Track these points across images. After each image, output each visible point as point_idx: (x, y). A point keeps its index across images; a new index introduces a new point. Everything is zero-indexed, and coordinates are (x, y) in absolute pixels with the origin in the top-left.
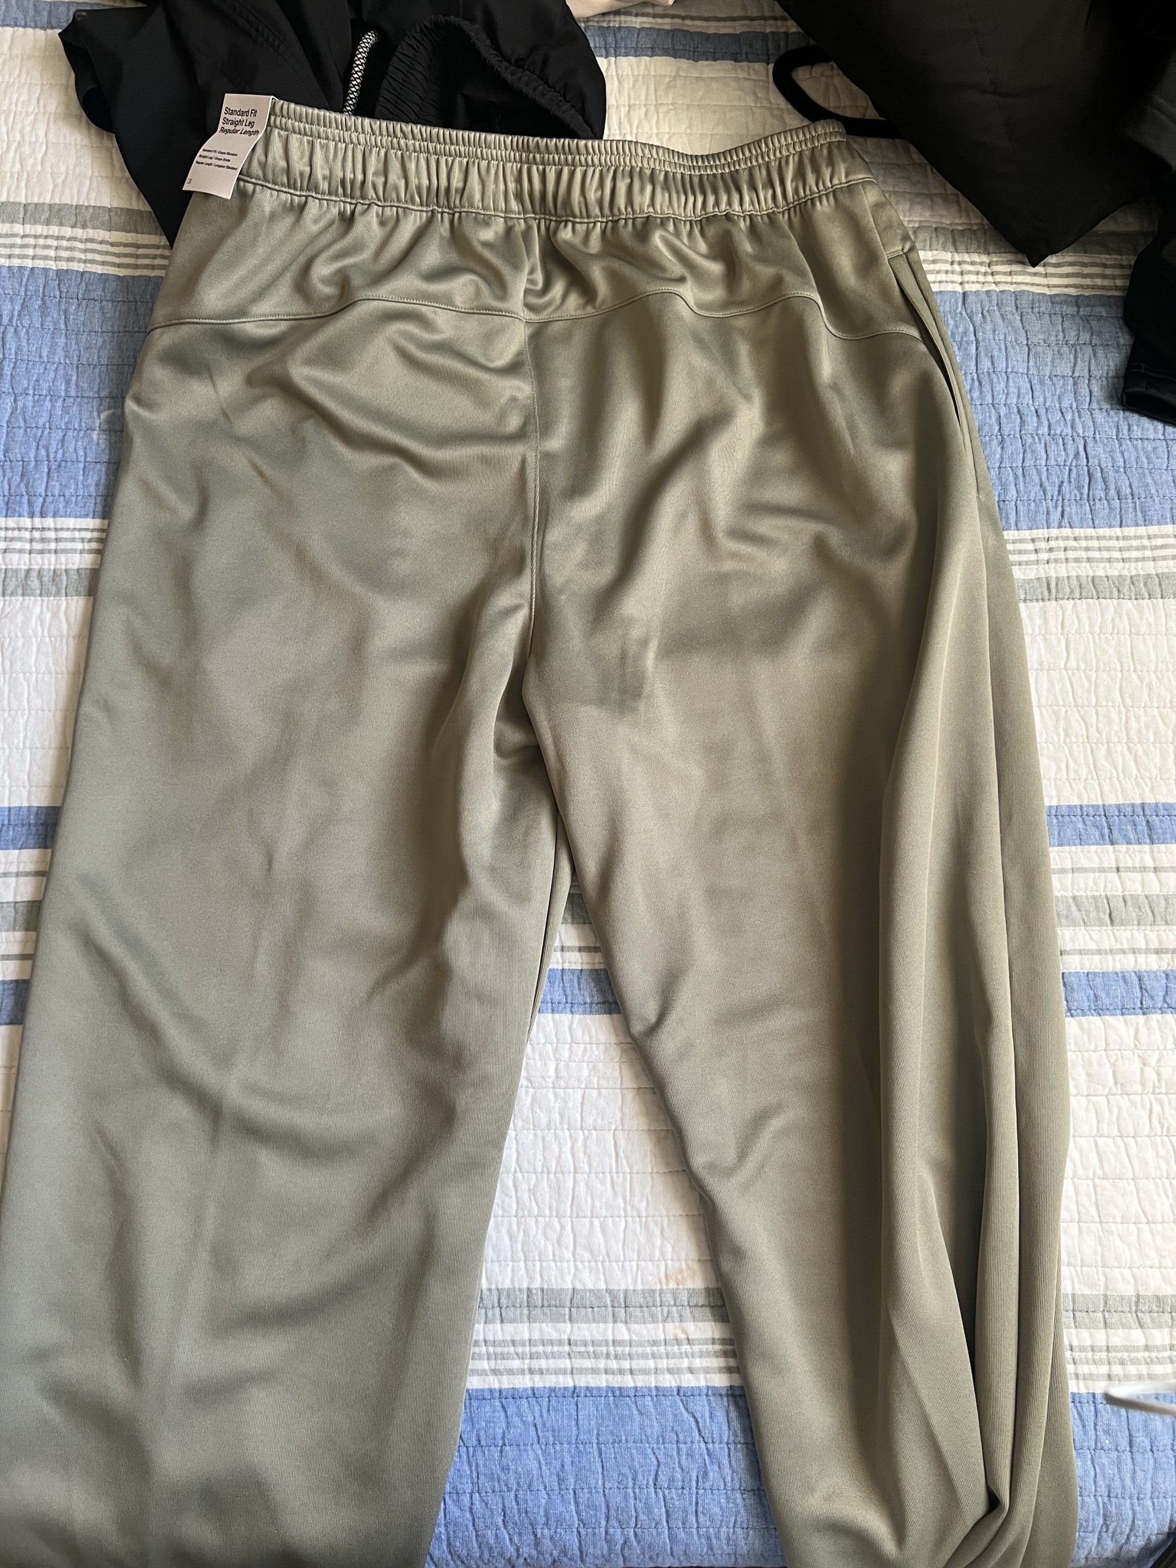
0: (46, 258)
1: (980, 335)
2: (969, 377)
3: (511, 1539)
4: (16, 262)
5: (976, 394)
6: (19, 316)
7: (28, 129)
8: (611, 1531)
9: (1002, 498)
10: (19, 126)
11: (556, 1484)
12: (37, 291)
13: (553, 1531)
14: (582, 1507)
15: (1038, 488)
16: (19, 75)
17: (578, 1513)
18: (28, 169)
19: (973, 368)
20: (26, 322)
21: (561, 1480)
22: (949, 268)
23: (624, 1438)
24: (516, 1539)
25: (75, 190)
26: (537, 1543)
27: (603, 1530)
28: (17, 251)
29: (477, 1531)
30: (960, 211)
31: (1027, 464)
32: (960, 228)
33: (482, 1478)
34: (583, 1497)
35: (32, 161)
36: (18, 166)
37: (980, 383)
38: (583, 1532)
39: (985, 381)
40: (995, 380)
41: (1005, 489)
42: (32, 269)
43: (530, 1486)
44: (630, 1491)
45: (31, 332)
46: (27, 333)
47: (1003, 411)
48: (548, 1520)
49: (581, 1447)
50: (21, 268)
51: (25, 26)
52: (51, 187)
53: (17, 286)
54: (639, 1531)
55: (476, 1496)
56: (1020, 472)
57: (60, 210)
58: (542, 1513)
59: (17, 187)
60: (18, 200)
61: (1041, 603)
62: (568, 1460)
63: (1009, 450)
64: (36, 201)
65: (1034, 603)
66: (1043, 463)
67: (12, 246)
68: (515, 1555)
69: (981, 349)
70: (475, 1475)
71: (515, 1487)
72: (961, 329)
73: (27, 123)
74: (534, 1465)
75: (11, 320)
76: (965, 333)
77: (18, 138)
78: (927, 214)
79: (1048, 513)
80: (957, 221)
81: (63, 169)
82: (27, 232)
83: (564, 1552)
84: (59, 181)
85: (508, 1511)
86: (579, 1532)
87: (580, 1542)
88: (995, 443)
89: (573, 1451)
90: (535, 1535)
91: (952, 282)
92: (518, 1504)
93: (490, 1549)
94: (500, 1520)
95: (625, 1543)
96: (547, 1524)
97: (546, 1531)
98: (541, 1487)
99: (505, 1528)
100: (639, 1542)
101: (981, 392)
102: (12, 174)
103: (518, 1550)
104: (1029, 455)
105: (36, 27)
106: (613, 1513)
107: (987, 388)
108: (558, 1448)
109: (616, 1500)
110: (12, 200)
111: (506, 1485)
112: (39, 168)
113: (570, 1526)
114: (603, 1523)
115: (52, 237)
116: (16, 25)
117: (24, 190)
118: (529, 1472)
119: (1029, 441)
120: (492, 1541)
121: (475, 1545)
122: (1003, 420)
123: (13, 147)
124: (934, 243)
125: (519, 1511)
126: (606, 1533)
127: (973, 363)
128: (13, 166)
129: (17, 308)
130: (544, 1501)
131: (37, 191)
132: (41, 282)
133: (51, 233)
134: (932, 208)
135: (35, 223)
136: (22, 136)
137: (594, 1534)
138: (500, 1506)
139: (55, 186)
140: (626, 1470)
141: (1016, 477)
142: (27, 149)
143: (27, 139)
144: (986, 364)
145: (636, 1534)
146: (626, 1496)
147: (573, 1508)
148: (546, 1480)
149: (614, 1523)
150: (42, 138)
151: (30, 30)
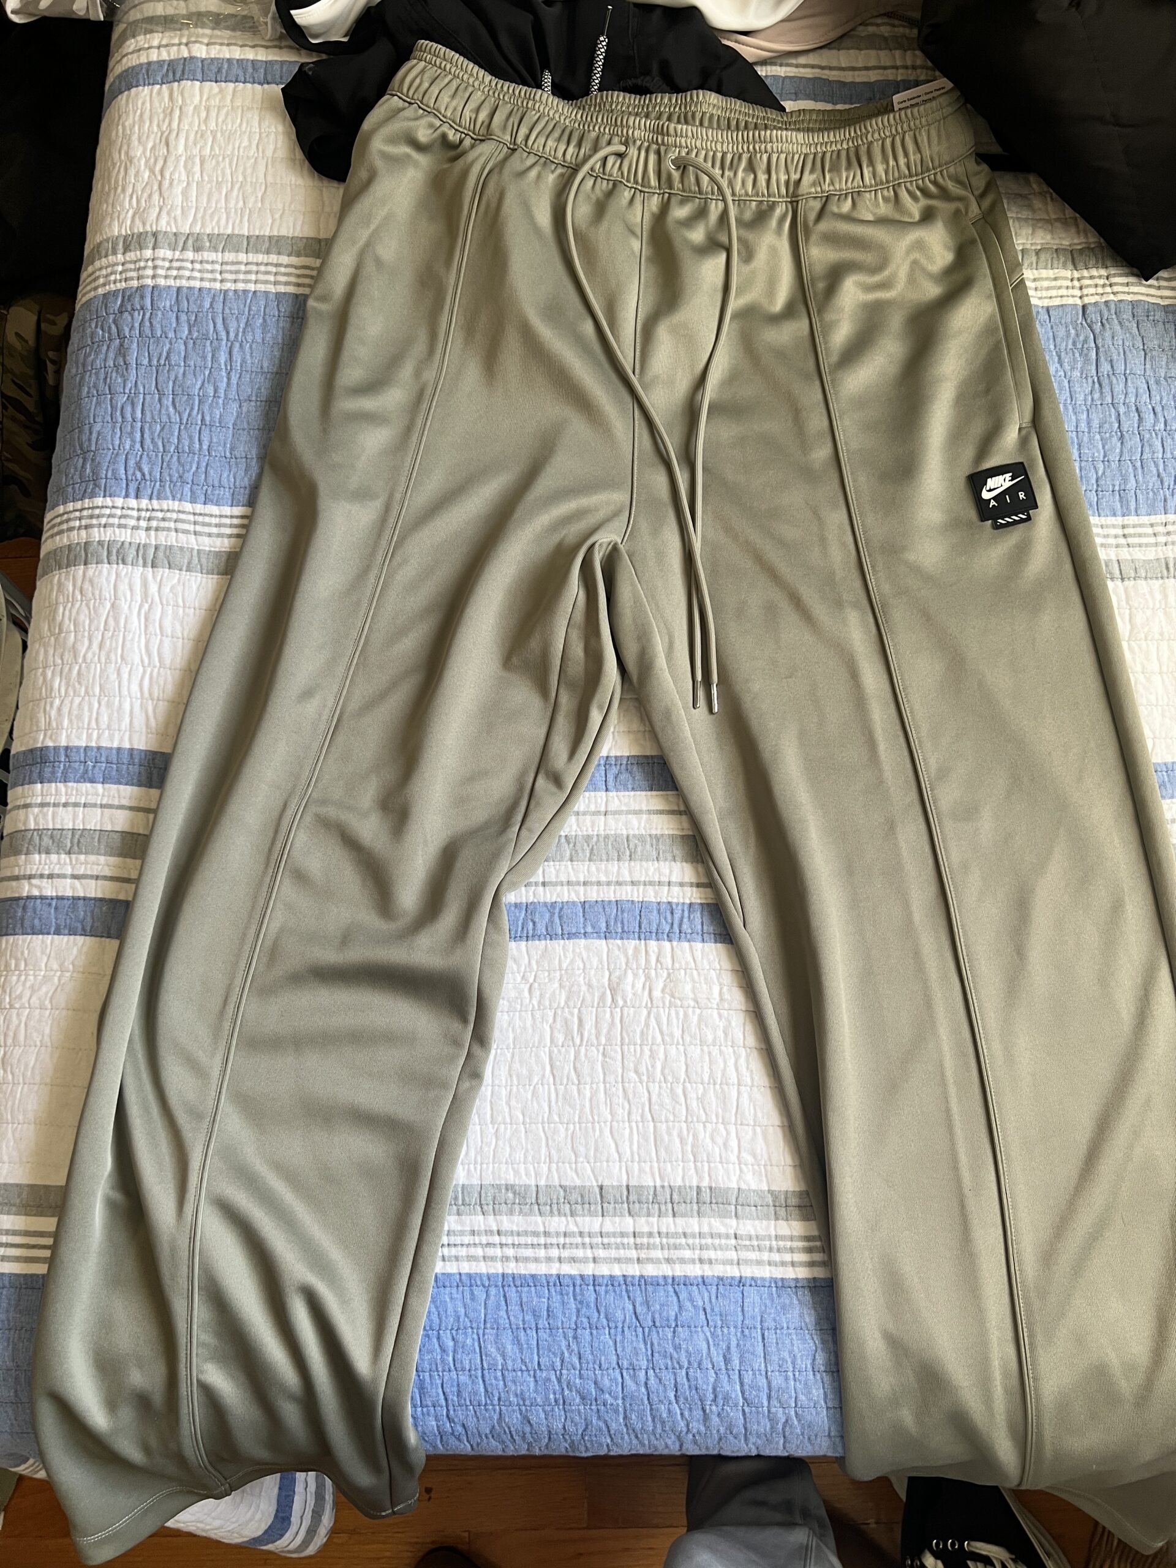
0: (266, 282)
1: (1100, 342)
2: (1090, 380)
3: (682, 1414)
4: (241, 286)
5: (1097, 396)
6: (244, 332)
7: (249, 171)
8: (773, 1410)
9: (1123, 487)
10: (241, 169)
11: (722, 1364)
12: (259, 311)
13: (720, 1408)
14: (746, 1387)
15: (1155, 478)
16: (240, 125)
17: (743, 1393)
18: (250, 206)
19: (1094, 372)
20: (250, 338)
21: (727, 1360)
22: (1069, 284)
23: (785, 1325)
24: (686, 1413)
25: (291, 225)
26: (706, 1418)
27: (765, 1409)
28: (242, 277)
29: (651, 1405)
30: (1078, 232)
31: (1145, 457)
32: (1079, 247)
33: (656, 1355)
34: (748, 1378)
35: (253, 199)
36: (241, 203)
37: (1100, 385)
38: (747, 1409)
39: (1105, 382)
40: (1115, 381)
41: (1125, 480)
42: (255, 292)
43: (700, 1364)
44: (790, 1374)
45: (254, 346)
46: (251, 347)
47: (1122, 410)
48: (716, 1397)
49: (746, 1332)
50: (245, 291)
51: (244, 82)
52: (270, 221)
53: (242, 306)
54: (800, 1411)
55: (651, 1372)
56: (1138, 464)
57: (277, 241)
58: (710, 1389)
59: (241, 221)
60: (241, 233)
61: (1161, 581)
62: (734, 1343)
63: (1128, 444)
64: (257, 233)
65: (1154, 581)
66: (1160, 456)
67: (237, 272)
68: (685, 1429)
69: (1101, 354)
70: (649, 1353)
71: (686, 1365)
72: (1082, 338)
73: (248, 165)
74: (705, 1346)
75: (237, 335)
76: (1085, 341)
77: (241, 179)
78: (1049, 237)
79: (1165, 500)
80: (1076, 241)
81: (280, 206)
82: (250, 260)
83: (730, 1428)
84: (277, 216)
85: (679, 1387)
86: (743, 1411)
87: (745, 1419)
88: (1115, 439)
89: (739, 1334)
90: (704, 1410)
91: (1073, 296)
92: (688, 1380)
93: (663, 1423)
94: (672, 1395)
95: (787, 1421)
96: (715, 1400)
97: (714, 1407)
98: (710, 1366)
99: (677, 1402)
100: (799, 1421)
101: (1101, 393)
102: (236, 210)
103: (688, 1425)
104: (1147, 449)
105: (254, 82)
106: (773, 1393)
107: (1107, 389)
108: (725, 1330)
109: (777, 1380)
110: (236, 232)
111: (678, 1363)
112: (260, 205)
113: (736, 1405)
114: (766, 1404)
115: (271, 264)
116: (237, 81)
117: (246, 224)
118: (700, 1352)
119: (1147, 436)
120: (665, 1415)
121: (650, 1419)
122: (1122, 417)
123: (237, 187)
124: (1055, 262)
125: (690, 1387)
126: (769, 1411)
127: (1094, 367)
128: (237, 203)
129: (242, 325)
130: (712, 1380)
131: (258, 225)
132: (262, 303)
133: (270, 261)
134: (1052, 232)
135: (257, 252)
136: (245, 178)
137: (758, 1412)
138: (673, 1382)
139: (274, 220)
140: (786, 1355)
141: (1135, 469)
142: (249, 189)
143: (249, 180)
144: (1105, 367)
145: (796, 1413)
146: (787, 1379)
147: (738, 1388)
148: (714, 1360)
149: (774, 1402)
150: (261, 179)
151: (249, 85)
